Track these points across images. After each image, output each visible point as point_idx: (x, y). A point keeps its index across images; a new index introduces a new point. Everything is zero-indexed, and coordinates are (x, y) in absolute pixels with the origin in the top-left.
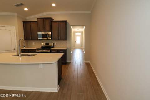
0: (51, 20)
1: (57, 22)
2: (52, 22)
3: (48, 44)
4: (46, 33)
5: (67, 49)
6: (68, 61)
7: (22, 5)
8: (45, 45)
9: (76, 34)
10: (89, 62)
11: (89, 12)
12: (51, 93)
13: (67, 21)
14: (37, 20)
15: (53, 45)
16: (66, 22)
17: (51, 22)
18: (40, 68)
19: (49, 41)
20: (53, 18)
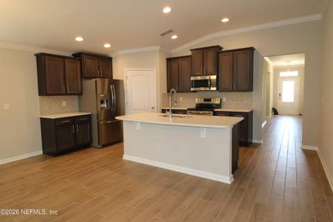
0: (218, 49)
1: (231, 53)
2: (220, 54)
3: (210, 100)
4: (207, 78)
5: (252, 112)
6: (254, 141)
7: (170, 31)
8: (202, 102)
9: (282, 74)
10: (316, 149)
11: (319, 17)
12: (218, 183)
13: (255, 47)
14: (190, 53)
15: (219, 102)
16: (252, 49)
17: (218, 53)
18: (202, 137)
19: (212, 93)
20: (221, 46)
